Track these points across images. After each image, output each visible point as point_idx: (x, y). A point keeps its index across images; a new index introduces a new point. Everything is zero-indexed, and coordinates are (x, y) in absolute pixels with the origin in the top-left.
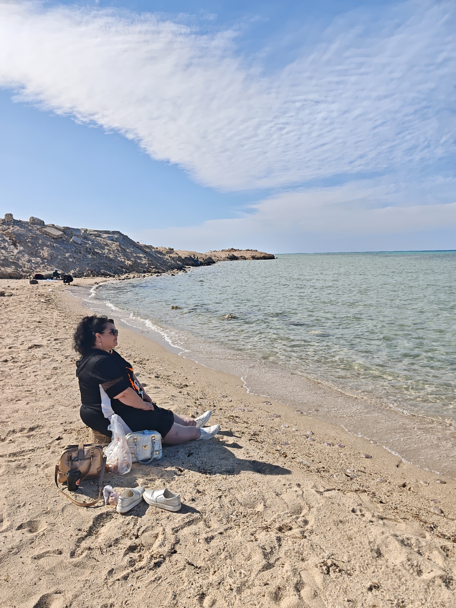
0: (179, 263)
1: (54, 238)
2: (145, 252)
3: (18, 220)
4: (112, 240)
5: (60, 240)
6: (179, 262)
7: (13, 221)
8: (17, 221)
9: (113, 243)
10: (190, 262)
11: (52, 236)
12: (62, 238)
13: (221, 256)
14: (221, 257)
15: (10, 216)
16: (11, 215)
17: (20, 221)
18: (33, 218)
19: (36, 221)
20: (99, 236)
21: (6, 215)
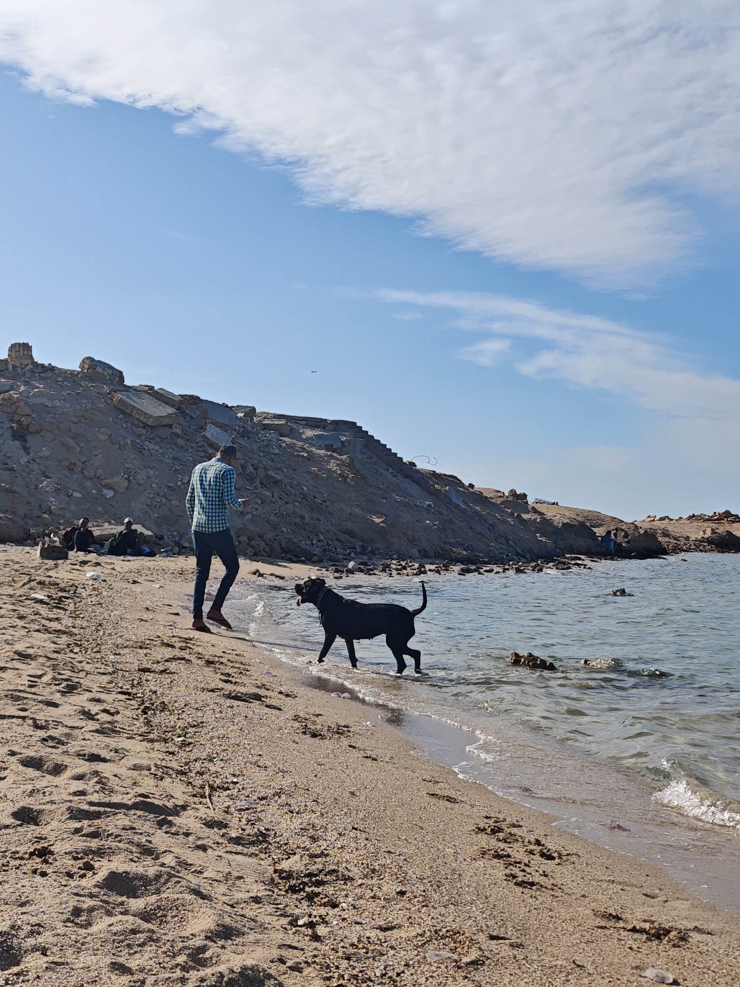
0: (543, 539)
1: (145, 426)
2: (435, 494)
3: (46, 364)
4: (329, 448)
5: (165, 433)
6: (542, 535)
7: (30, 366)
8: (43, 365)
9: (331, 457)
10: (581, 542)
11: (142, 418)
12: (170, 426)
13: (685, 534)
14: (687, 538)
15: (22, 350)
16: (26, 347)
17: (52, 368)
18: (91, 359)
19: (99, 369)
20: (292, 434)
21: (13, 347)
